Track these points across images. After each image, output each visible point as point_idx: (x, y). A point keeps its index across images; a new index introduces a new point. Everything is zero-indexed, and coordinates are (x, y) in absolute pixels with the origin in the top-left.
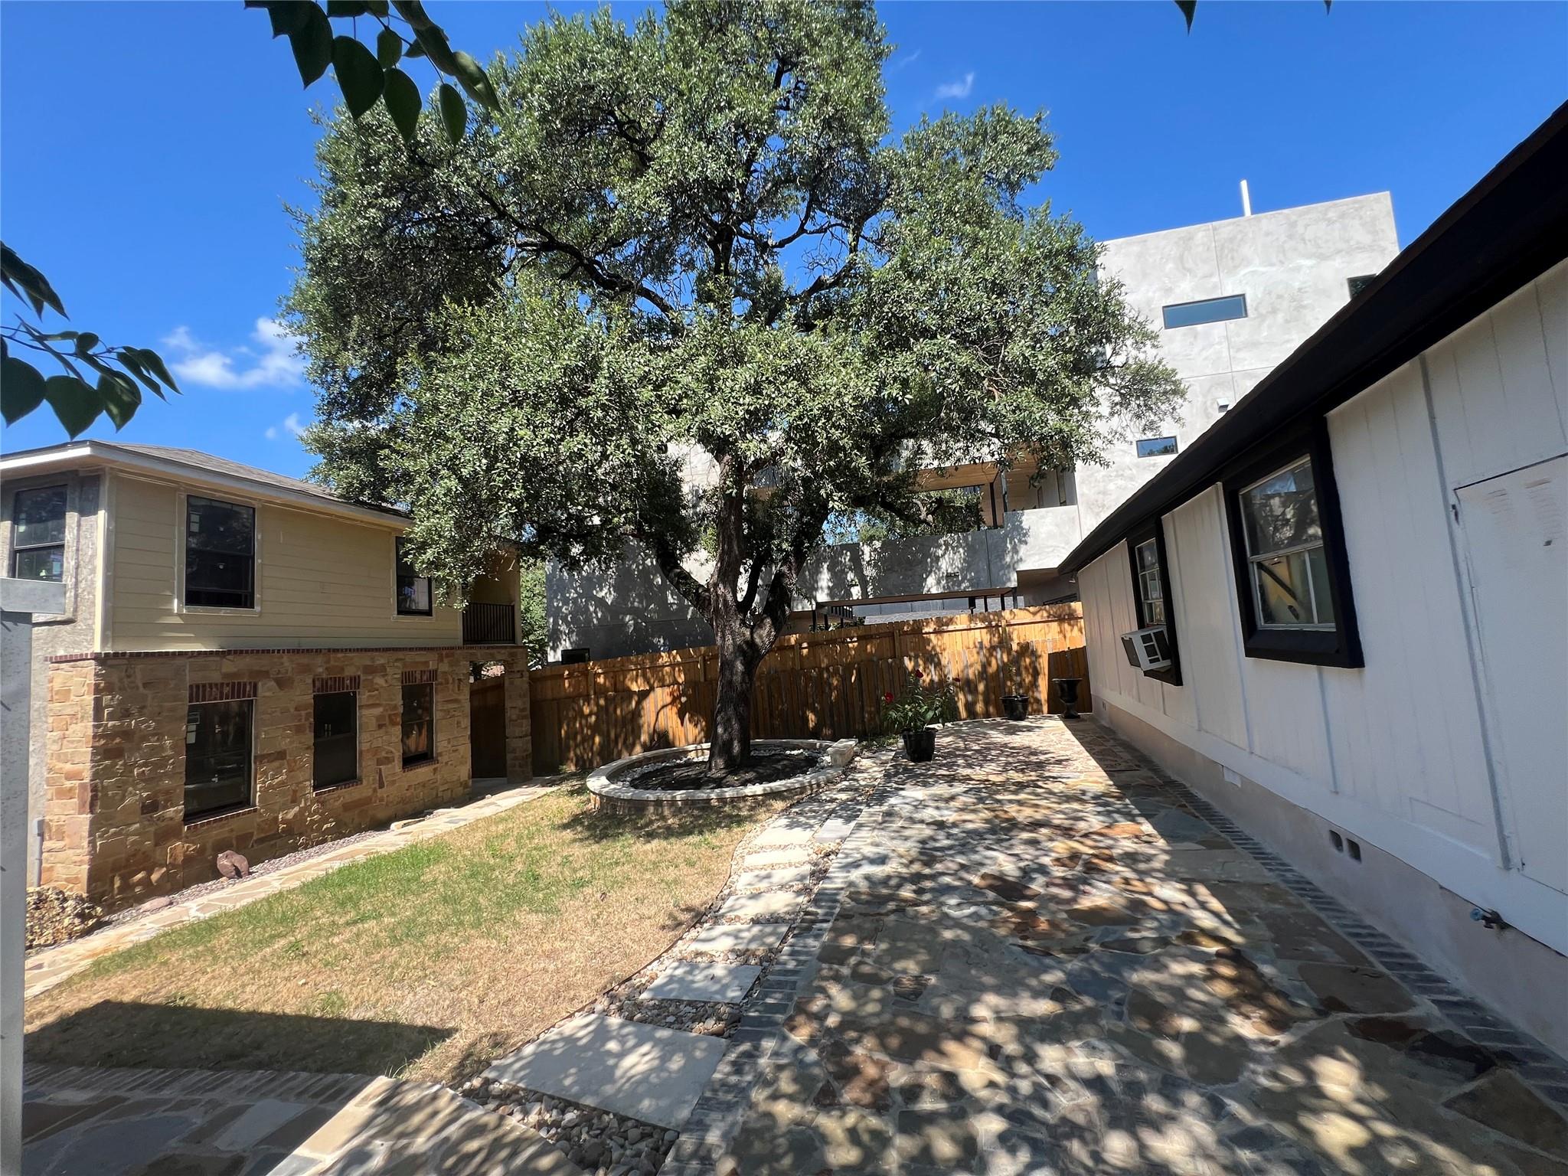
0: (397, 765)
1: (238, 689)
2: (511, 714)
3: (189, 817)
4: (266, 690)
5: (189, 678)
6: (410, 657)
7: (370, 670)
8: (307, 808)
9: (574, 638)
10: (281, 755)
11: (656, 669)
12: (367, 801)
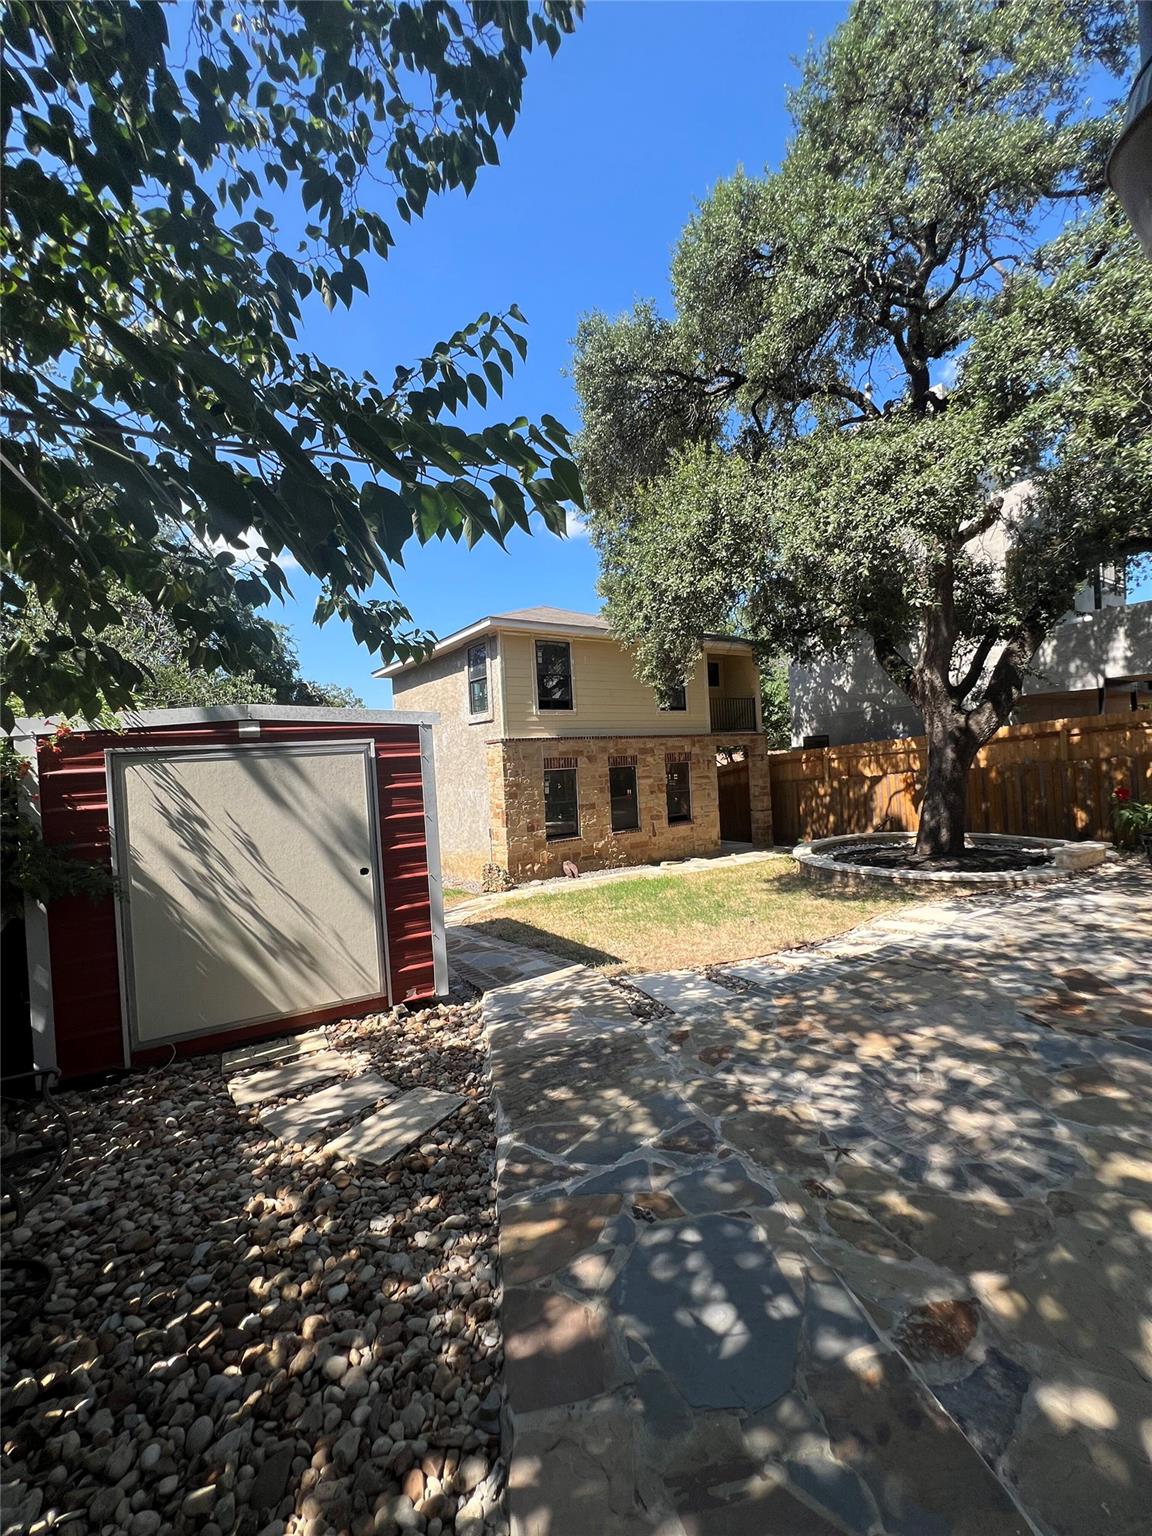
0: (665, 821)
1: (568, 762)
2: (754, 791)
3: (549, 837)
4: (582, 762)
5: (544, 754)
6: (670, 742)
7: (644, 751)
8: (609, 843)
9: (815, 724)
10: (593, 806)
11: (889, 755)
12: (645, 844)
